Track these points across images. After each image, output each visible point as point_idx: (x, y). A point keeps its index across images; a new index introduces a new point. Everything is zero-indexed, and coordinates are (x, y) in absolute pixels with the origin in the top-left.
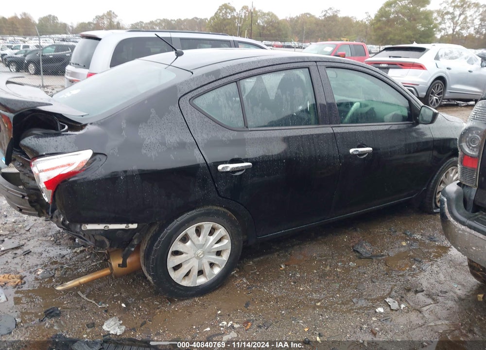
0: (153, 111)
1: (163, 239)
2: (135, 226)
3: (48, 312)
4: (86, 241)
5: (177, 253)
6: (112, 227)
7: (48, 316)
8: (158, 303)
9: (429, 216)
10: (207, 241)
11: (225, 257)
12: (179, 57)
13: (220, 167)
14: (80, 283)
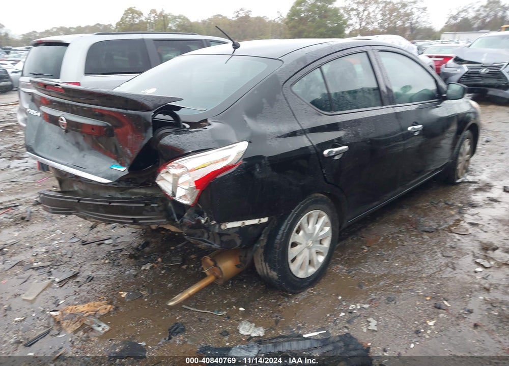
0: (264, 100)
1: (286, 231)
2: (265, 220)
3: (172, 330)
4: (211, 244)
5: (294, 245)
6: (248, 222)
7: (174, 334)
8: (275, 301)
9: (454, 187)
10: (314, 229)
11: (327, 244)
12: (236, 50)
13: (326, 152)
14: (189, 295)
